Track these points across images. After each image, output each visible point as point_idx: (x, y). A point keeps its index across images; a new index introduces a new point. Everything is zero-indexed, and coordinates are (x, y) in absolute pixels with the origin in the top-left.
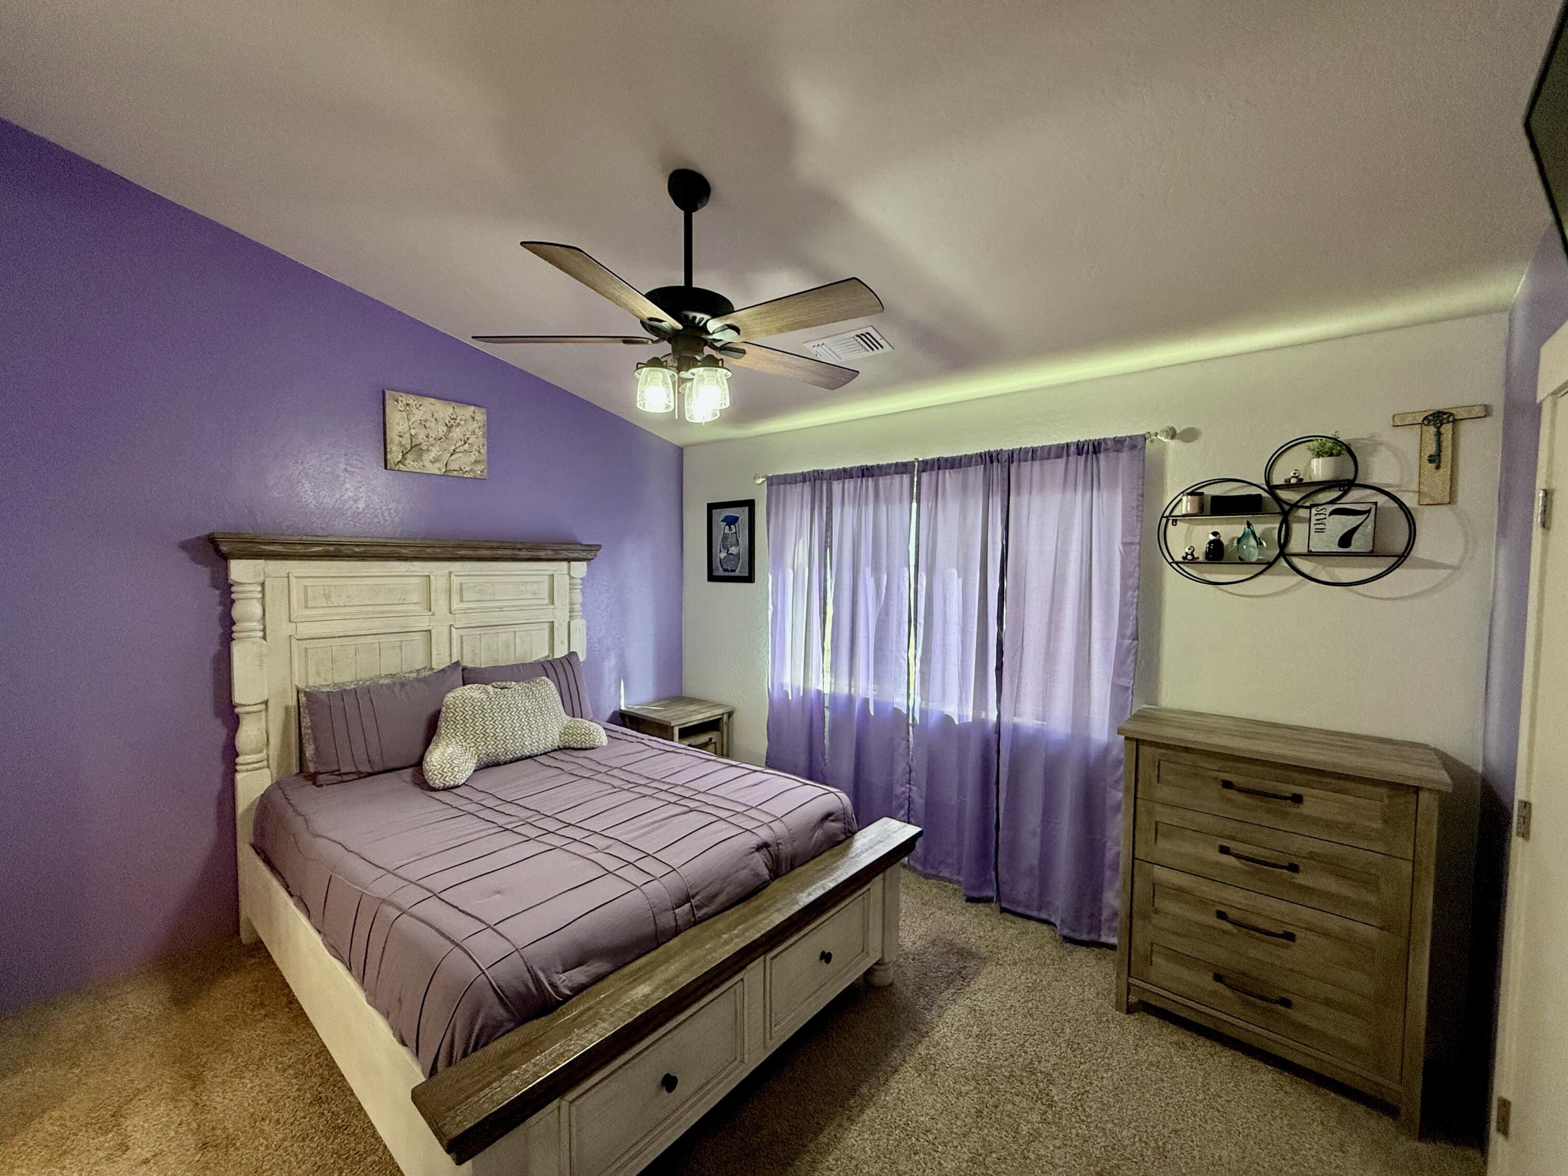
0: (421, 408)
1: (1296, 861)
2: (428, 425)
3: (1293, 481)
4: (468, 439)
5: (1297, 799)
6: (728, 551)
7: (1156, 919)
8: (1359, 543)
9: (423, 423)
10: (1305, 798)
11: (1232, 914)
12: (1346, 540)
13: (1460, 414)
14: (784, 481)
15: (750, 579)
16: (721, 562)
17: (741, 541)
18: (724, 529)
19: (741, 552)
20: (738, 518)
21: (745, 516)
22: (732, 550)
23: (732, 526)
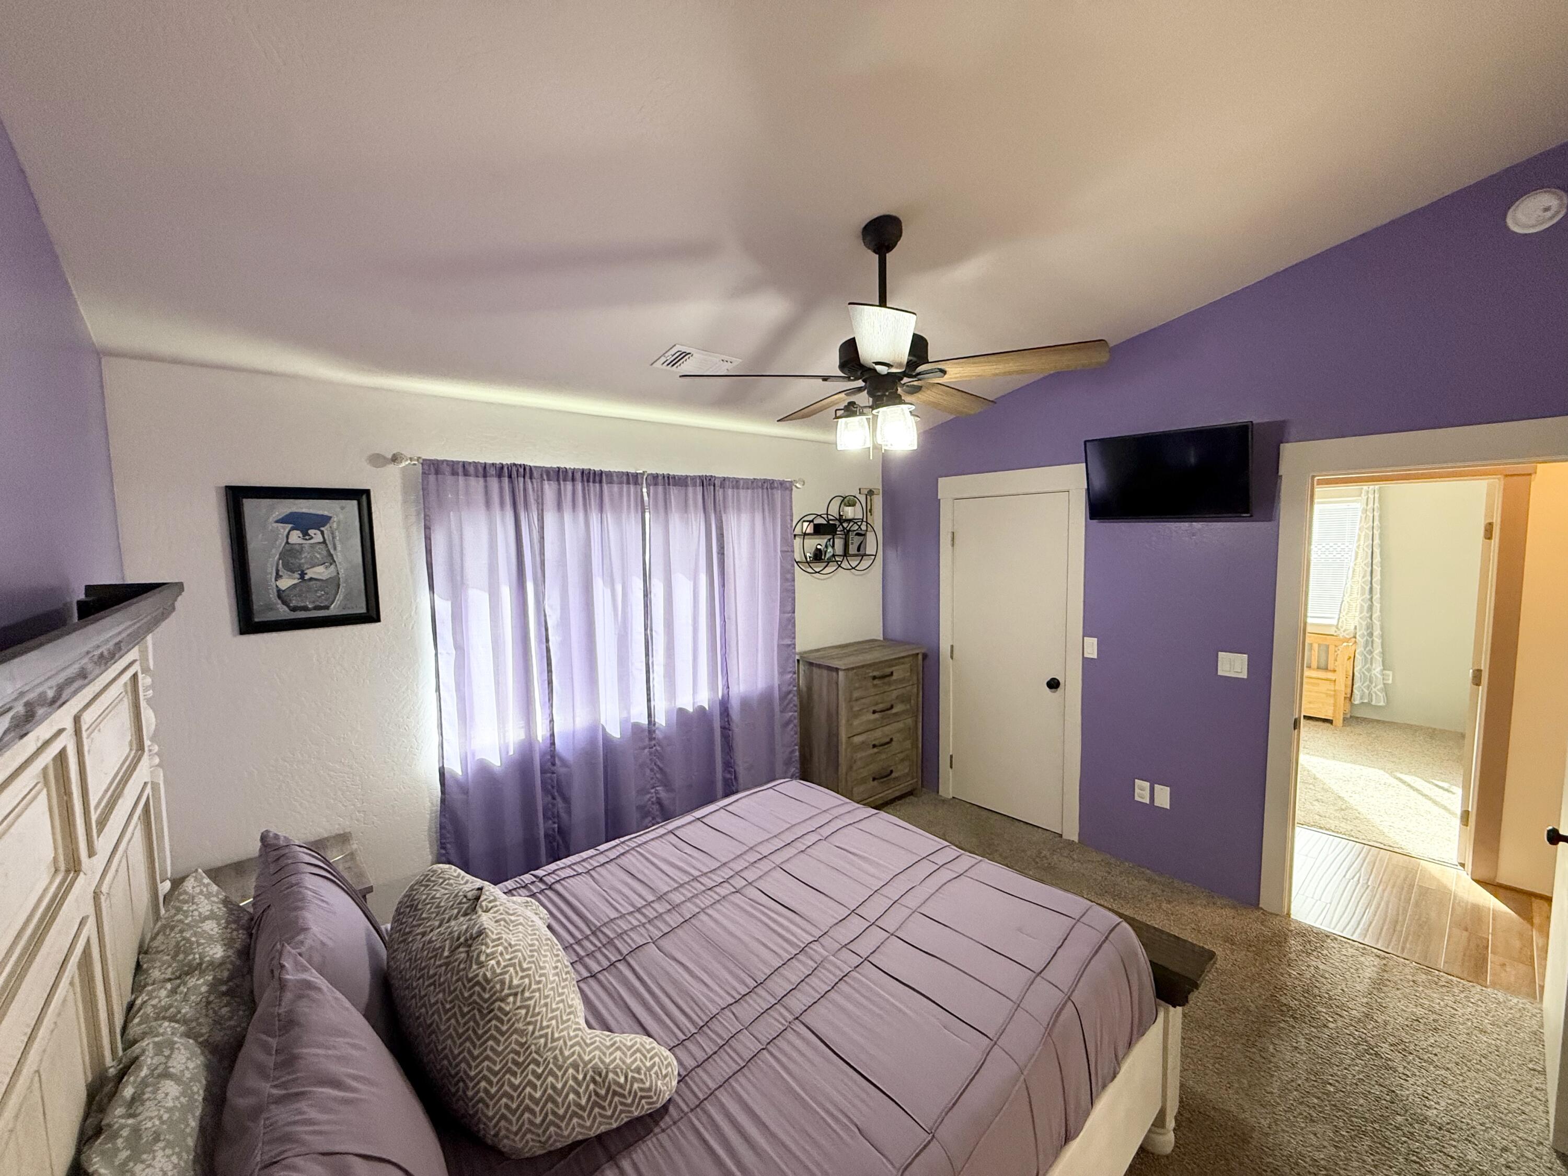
1: (892, 703)
6: (302, 575)
11: (876, 743)
14: (460, 471)
15: (372, 615)
16: (279, 597)
17: (338, 557)
18: (287, 537)
19: (342, 572)
20: (330, 518)
21: (341, 516)
22: (315, 573)
23: (311, 532)
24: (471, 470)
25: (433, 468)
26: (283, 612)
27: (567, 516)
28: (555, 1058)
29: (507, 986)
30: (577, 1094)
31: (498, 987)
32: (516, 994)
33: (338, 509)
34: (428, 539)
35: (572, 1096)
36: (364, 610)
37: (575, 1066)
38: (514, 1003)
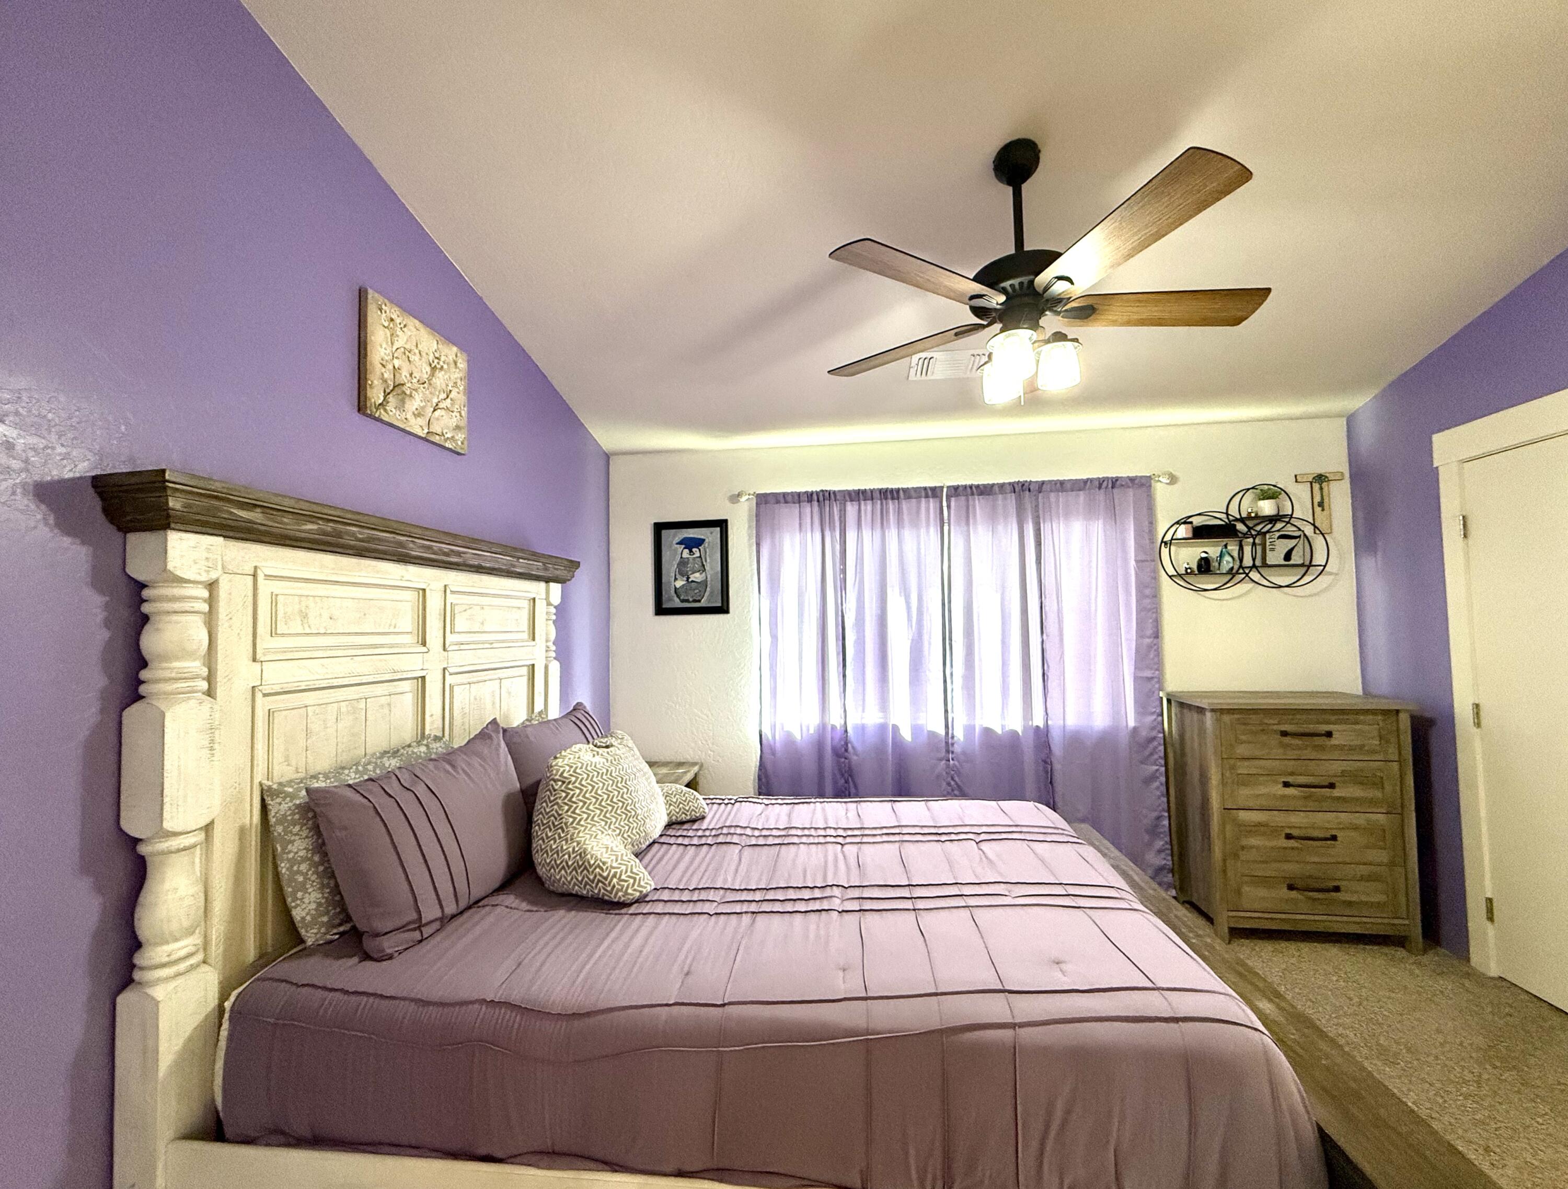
0: (405, 329)
1: (1333, 780)
2: (412, 358)
3: (1253, 515)
4: (450, 391)
5: (1329, 734)
6: (688, 578)
7: (1244, 856)
8: (1296, 559)
9: (407, 353)
10: (1334, 733)
11: (1295, 832)
12: (1288, 556)
13: (1331, 477)
14: (782, 500)
15: (723, 609)
16: (676, 592)
17: (707, 568)
18: (682, 554)
19: (709, 579)
20: (704, 540)
21: (710, 538)
22: (695, 577)
23: (694, 550)
24: (789, 498)
25: (763, 500)
26: (677, 603)
27: (866, 533)
28: (574, 834)
29: (559, 773)
30: (569, 857)
31: (554, 772)
32: (564, 782)
33: (709, 534)
34: (758, 552)
35: (566, 856)
36: (719, 604)
37: (578, 843)
38: (561, 786)
